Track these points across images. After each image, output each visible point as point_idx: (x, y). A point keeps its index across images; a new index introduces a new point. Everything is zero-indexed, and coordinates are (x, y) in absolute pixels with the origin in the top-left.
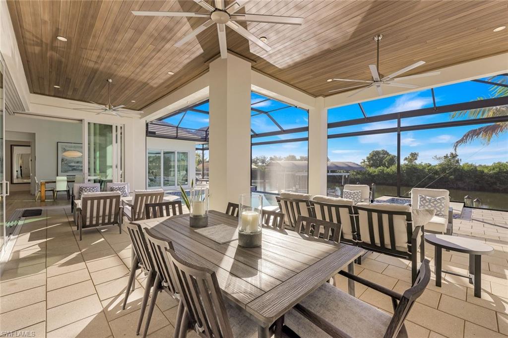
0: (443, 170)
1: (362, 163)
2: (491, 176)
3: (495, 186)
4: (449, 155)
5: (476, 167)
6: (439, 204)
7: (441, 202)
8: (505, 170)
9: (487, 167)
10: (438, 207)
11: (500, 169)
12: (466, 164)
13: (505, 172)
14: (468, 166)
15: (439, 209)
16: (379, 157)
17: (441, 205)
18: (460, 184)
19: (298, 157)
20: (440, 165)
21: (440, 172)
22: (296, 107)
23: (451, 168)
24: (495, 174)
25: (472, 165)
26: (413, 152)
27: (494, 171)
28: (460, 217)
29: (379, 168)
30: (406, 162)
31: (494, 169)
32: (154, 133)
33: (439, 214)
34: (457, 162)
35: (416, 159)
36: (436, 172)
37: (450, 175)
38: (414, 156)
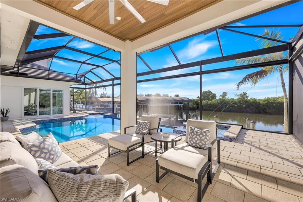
0: (239, 102)
1: (197, 98)
2: (264, 105)
3: (265, 111)
4: (242, 93)
5: (256, 100)
6: (204, 137)
7: (206, 135)
8: (271, 102)
9: (261, 100)
10: (203, 140)
11: (268, 101)
12: (251, 98)
13: (270, 103)
14: (253, 99)
15: (204, 143)
16: (206, 94)
17: (206, 138)
18: (248, 110)
19: (162, 95)
20: (238, 99)
21: (238, 103)
22: (114, 50)
23: (243, 101)
24: (266, 104)
25: (254, 99)
26: (224, 92)
27: (265, 102)
28: (235, 140)
29: (206, 101)
30: (221, 97)
31: (265, 101)
32: (26, 74)
33: (205, 147)
34: (247, 97)
35: (226, 96)
36: (235, 103)
37: (243, 105)
38: (225, 94)
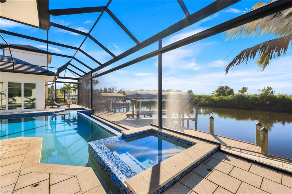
0: (262, 98)
4: (266, 88)
12: (278, 94)
16: (223, 90)
18: (273, 107)
20: (260, 94)
21: (259, 100)
23: (267, 97)
26: (244, 87)
30: (240, 93)
34: (272, 92)
35: (246, 91)
36: (256, 99)
37: (267, 102)
38: (245, 89)
